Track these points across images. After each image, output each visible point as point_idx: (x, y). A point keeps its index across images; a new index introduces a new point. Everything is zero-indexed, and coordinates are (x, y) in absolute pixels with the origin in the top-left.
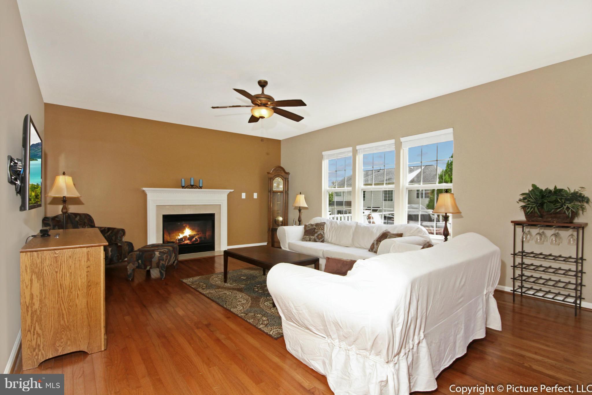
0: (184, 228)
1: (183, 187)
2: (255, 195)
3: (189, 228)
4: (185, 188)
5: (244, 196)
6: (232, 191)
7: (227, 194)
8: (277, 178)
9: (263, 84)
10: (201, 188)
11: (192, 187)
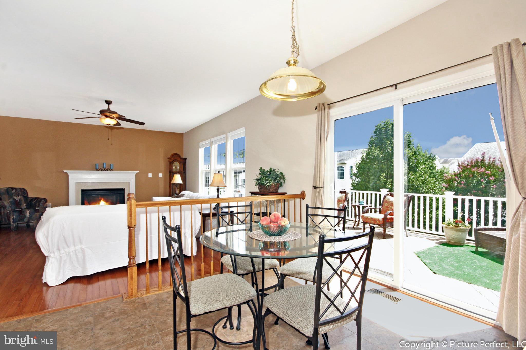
0: (100, 200)
1: (97, 169)
2: (161, 175)
3: (103, 200)
4: (99, 170)
5: (150, 175)
6: (138, 172)
7: (135, 174)
8: (175, 163)
9: (109, 103)
10: (112, 170)
11: (104, 169)
